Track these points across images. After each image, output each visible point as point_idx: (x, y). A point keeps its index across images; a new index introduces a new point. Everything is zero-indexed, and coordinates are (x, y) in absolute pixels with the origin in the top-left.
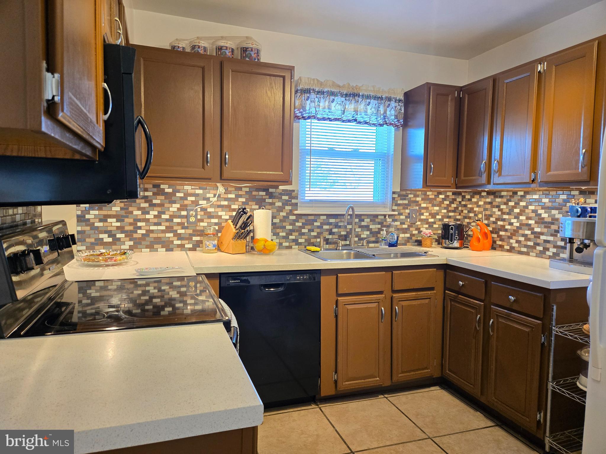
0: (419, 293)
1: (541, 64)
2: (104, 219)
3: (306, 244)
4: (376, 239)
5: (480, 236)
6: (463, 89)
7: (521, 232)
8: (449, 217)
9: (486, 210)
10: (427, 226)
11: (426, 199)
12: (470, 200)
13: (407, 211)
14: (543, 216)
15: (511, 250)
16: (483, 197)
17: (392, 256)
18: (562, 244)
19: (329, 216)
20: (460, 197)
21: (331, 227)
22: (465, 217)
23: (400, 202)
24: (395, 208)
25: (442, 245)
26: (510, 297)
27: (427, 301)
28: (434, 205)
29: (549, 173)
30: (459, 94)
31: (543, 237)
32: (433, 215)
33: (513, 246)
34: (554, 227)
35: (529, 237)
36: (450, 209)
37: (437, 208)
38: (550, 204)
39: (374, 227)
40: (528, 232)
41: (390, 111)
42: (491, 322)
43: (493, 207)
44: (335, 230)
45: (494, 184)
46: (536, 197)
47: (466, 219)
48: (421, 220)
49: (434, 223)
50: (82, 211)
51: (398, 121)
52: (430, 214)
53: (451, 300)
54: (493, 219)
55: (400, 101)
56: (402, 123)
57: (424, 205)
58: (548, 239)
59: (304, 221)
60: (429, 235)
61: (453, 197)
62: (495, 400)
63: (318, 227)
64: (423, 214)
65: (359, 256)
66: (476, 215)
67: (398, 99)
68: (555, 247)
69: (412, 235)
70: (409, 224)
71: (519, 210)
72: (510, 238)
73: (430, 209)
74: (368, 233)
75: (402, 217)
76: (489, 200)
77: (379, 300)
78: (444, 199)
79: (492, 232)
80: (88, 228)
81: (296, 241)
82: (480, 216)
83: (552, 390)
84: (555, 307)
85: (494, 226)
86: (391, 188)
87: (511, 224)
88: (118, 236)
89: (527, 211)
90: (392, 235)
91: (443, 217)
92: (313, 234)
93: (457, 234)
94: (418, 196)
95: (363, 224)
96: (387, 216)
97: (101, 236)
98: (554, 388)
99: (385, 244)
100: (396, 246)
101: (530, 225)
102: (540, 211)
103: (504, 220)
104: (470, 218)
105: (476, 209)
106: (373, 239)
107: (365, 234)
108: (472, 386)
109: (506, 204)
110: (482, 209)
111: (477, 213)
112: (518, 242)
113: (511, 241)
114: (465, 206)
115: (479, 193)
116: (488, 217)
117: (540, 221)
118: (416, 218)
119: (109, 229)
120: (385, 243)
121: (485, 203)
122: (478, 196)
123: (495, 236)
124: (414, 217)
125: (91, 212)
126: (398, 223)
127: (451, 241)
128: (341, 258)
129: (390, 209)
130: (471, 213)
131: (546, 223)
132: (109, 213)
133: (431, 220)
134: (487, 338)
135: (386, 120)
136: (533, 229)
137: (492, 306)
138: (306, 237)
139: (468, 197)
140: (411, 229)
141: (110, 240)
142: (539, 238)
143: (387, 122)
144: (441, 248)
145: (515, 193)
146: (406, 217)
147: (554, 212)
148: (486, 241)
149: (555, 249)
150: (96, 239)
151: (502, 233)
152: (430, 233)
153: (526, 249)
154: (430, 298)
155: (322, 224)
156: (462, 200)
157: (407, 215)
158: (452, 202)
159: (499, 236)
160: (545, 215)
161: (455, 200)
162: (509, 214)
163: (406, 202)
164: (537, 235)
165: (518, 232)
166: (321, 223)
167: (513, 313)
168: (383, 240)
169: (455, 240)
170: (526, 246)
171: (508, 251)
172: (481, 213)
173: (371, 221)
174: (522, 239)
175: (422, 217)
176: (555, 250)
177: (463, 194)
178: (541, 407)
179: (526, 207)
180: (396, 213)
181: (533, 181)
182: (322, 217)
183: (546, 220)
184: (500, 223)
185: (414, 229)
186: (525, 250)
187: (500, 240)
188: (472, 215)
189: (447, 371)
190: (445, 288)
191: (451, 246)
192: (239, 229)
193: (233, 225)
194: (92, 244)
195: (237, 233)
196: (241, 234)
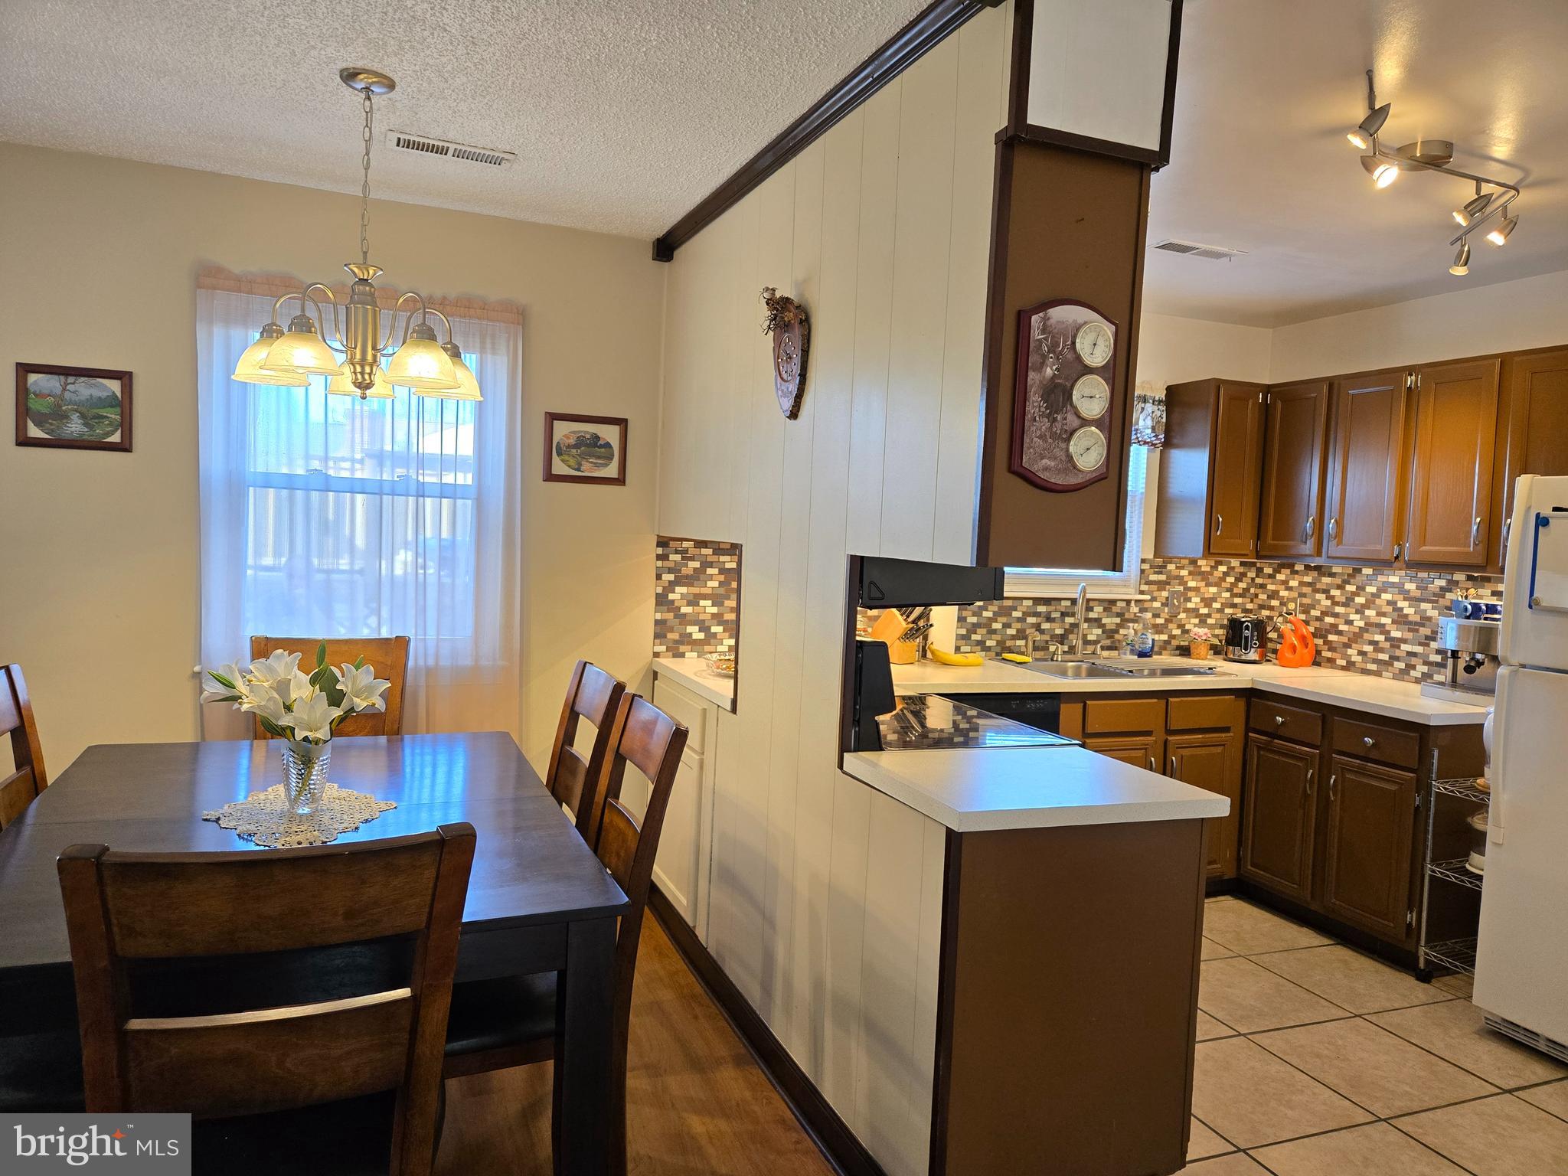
0: (1207, 736)
1: (1411, 375)
2: (693, 602)
3: (999, 650)
4: (1112, 643)
5: (1296, 643)
6: (1273, 390)
7: (1367, 636)
8: (1234, 606)
9: (1302, 595)
10: (1196, 621)
11: (1196, 573)
12: (1270, 576)
13: (1165, 594)
14: (1406, 611)
15: (1350, 666)
16: (1297, 572)
17: (1146, 672)
18: (1438, 658)
19: (1038, 601)
20: (1254, 569)
21: (1039, 620)
22: (1262, 607)
23: (1153, 577)
24: (1144, 588)
25: (1226, 655)
26: (1366, 739)
27: (1219, 749)
28: (1208, 585)
29: (1424, 548)
30: (1265, 398)
31: (1405, 647)
32: (1207, 602)
33: (1353, 660)
34: (1425, 631)
35: (1381, 645)
36: (1236, 591)
37: (1213, 590)
38: (1418, 593)
39: (1110, 621)
40: (1380, 638)
41: (1144, 420)
42: (1332, 780)
43: (1317, 591)
44: (1045, 626)
45: (1328, 557)
46: (1394, 579)
47: (1265, 609)
48: (1187, 610)
49: (1209, 616)
50: (664, 588)
51: (1156, 436)
52: (1202, 600)
53: (1259, 748)
54: (1315, 613)
55: (1160, 402)
56: (1163, 440)
57: (1192, 584)
58: (1414, 651)
59: (996, 609)
60: (1204, 638)
61: (1242, 570)
62: (1337, 902)
63: (1019, 620)
64: (1189, 600)
65: (1094, 672)
66: (1283, 604)
67: (1157, 399)
68: (1426, 663)
69: (1172, 637)
70: (1167, 617)
71: (1364, 599)
72: (1348, 646)
73: (1202, 590)
74: (1099, 631)
75: (1157, 604)
76: (1308, 579)
77: (1147, 745)
78: (1226, 574)
79: (1314, 635)
80: (670, 616)
81: (981, 644)
82: (1291, 606)
83: (1430, 876)
84: (1436, 753)
85: (1318, 624)
86: (1138, 551)
87: (1350, 623)
88: (715, 629)
89: (1378, 601)
90: (1144, 636)
91: (1224, 605)
92: (1011, 631)
93: (1255, 638)
94: (1182, 568)
95: (1092, 615)
96: (1133, 602)
97: (690, 629)
98: (1433, 871)
99: (1132, 652)
100: (1150, 656)
101: (1384, 625)
102: (1400, 604)
103: (1336, 615)
104: (1271, 608)
105: (1284, 593)
106: (1108, 642)
107: (1095, 633)
108: (1295, 886)
109: (1340, 587)
110: (1295, 594)
111: (1285, 600)
112: (1361, 653)
113: (1350, 651)
114: (1263, 586)
115: (1291, 566)
116: (1306, 610)
117: (1401, 620)
118: (1179, 607)
119: (702, 617)
120: (1131, 650)
121: (1302, 584)
122: (1288, 571)
123: (1320, 642)
124: (1177, 604)
125: (678, 589)
126: (1149, 615)
127: (1246, 649)
128: (1063, 673)
129: (1136, 590)
130: (1274, 599)
131: (1411, 623)
132: (704, 591)
133: (1204, 611)
134: (1325, 805)
135: (1139, 435)
136: (1389, 632)
137: (1334, 755)
138: (999, 637)
139: (1268, 570)
140: (1171, 626)
141: (701, 636)
142: (1399, 647)
143: (1140, 439)
144: (1225, 660)
145: (1358, 571)
146: (1163, 604)
147: (1424, 606)
148: (1306, 651)
149: (1426, 667)
150: (681, 635)
151: (1331, 637)
152: (1206, 634)
153: (1376, 665)
154: (1224, 745)
155: (1026, 614)
156: (1257, 576)
157: (1164, 601)
158: (1239, 579)
159: (1326, 642)
160: (1409, 611)
161: (1244, 575)
162: (1345, 605)
163: (1163, 577)
164: (1395, 643)
165: (1362, 637)
166: (1024, 613)
167: (1369, 764)
168: (1129, 644)
169: (1252, 647)
170: (1375, 661)
171: (1343, 668)
172: (1294, 600)
173: (1105, 610)
174: (1369, 648)
175: (1190, 605)
176: (1425, 669)
177: (1258, 565)
178: (1413, 903)
179: (1377, 595)
180: (1148, 597)
181: (1397, 558)
182: (1026, 603)
183: (1410, 619)
184: (1329, 620)
185: (1175, 626)
186: (1374, 667)
187: (1329, 650)
188: (1275, 603)
189: (1249, 867)
190: (1248, 729)
191: (1243, 658)
192: (913, 622)
193: (902, 615)
194: (676, 642)
195: (911, 630)
196: (917, 631)
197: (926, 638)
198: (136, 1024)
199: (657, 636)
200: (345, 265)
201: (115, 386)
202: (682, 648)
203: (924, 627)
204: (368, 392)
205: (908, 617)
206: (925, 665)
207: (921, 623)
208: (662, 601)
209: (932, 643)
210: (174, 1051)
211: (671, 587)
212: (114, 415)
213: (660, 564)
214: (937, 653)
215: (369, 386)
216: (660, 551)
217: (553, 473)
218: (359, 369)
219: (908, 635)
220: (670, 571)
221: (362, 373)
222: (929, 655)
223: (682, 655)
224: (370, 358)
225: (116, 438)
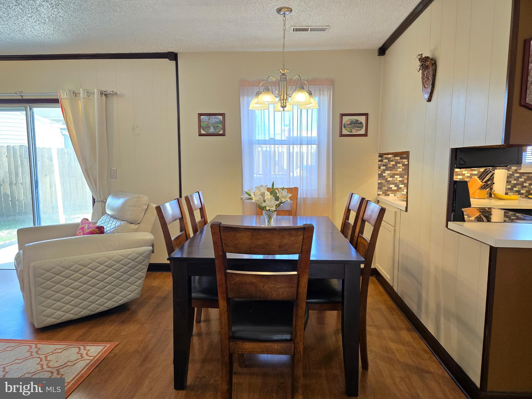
2: (393, 176)
3: (527, 194)
50: (381, 171)
59: (526, 177)
80: (384, 181)
81: (518, 192)
88: (401, 186)
97: (391, 186)
119: (396, 182)
125: (386, 172)
132: (396, 172)
138: (527, 189)
141: (396, 188)
150: (388, 188)
192: (485, 182)
193: (480, 180)
194: (386, 190)
195: (484, 185)
196: (487, 185)
197: (491, 189)
198: (229, 271)
199: (379, 188)
200: (278, 70)
201: (221, 117)
202: (388, 193)
203: (490, 184)
204: (285, 109)
205: (483, 180)
206: (491, 199)
207: (489, 183)
208: (380, 176)
209: (494, 191)
210: (238, 279)
211: (384, 171)
212: (221, 126)
213: (380, 163)
214: (496, 194)
215: (285, 107)
216: (380, 159)
217: (342, 134)
218: (282, 102)
219: (483, 188)
220: (384, 165)
221: (283, 103)
222: (493, 196)
223: (388, 195)
224: (285, 98)
225: (221, 132)
